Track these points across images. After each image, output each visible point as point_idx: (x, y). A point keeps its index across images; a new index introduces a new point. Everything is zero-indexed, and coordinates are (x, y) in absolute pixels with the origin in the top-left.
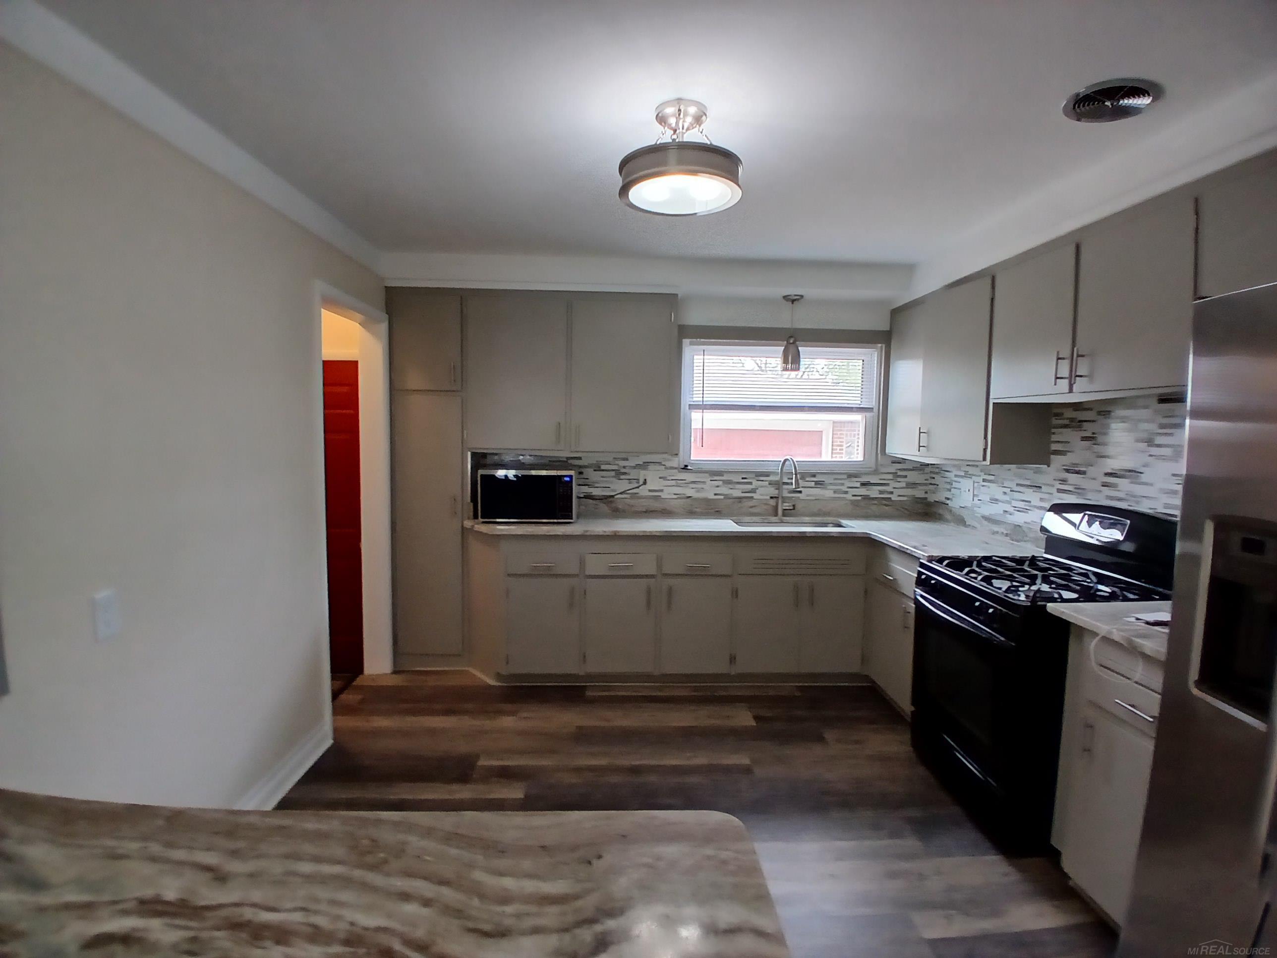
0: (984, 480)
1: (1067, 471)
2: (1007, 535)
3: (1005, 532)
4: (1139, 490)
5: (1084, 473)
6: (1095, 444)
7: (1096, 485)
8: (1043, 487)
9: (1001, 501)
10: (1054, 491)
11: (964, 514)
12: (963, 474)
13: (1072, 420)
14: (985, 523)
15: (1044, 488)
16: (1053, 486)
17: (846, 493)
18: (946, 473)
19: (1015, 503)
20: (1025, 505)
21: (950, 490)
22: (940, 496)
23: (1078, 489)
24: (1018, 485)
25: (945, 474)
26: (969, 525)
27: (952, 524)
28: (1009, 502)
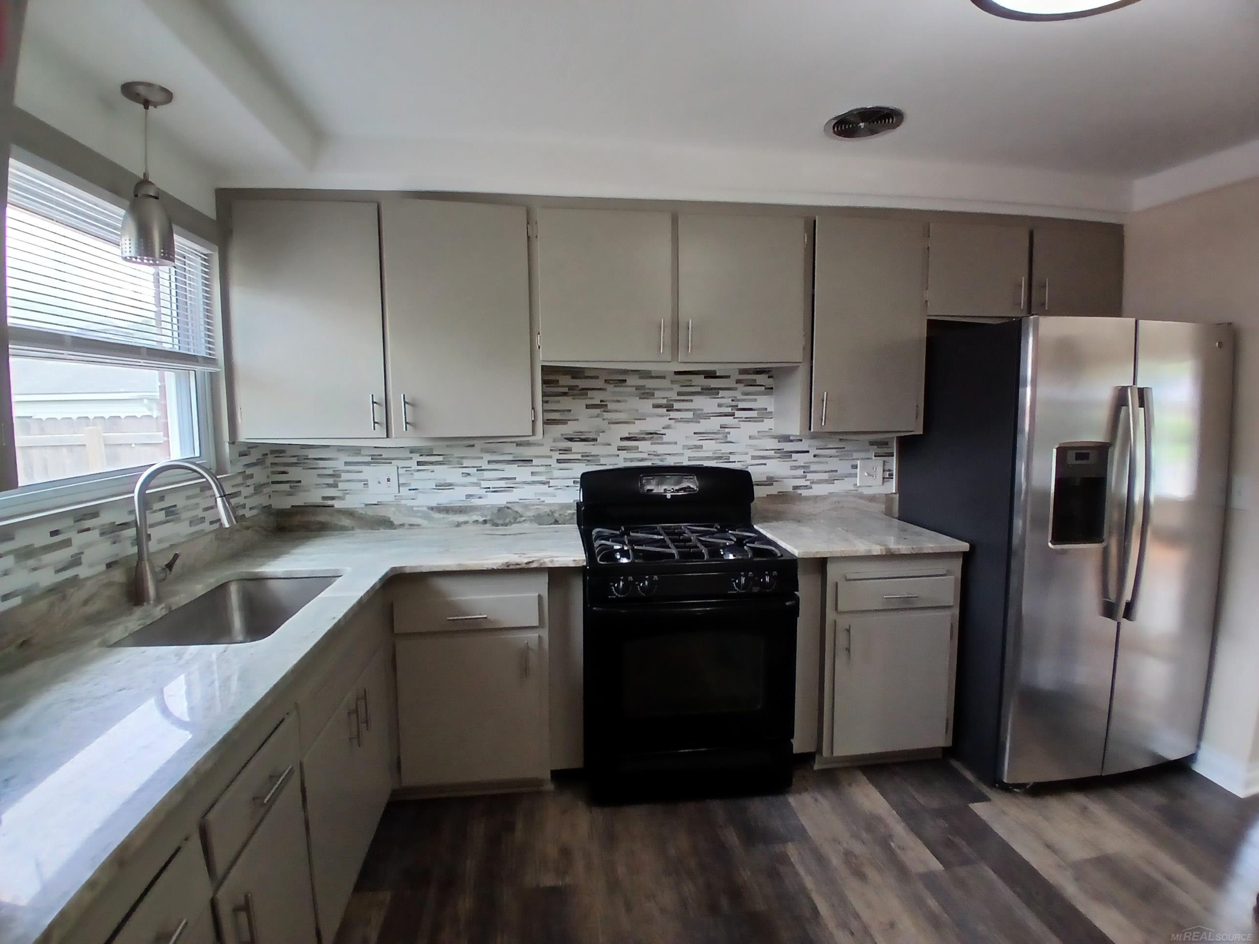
0: (419, 463)
1: (571, 440)
2: (485, 522)
3: (481, 519)
4: (661, 449)
5: (595, 440)
6: (605, 411)
7: (613, 450)
8: (534, 460)
9: (457, 485)
10: (553, 462)
11: (382, 512)
12: (369, 459)
13: (571, 388)
14: (437, 515)
15: (535, 462)
16: (551, 457)
17: (202, 520)
18: (319, 461)
19: (484, 484)
20: (506, 483)
21: (335, 486)
22: (315, 497)
23: (587, 456)
24: (489, 462)
25: (317, 464)
26: (402, 525)
27: (358, 531)
28: (477, 484)
